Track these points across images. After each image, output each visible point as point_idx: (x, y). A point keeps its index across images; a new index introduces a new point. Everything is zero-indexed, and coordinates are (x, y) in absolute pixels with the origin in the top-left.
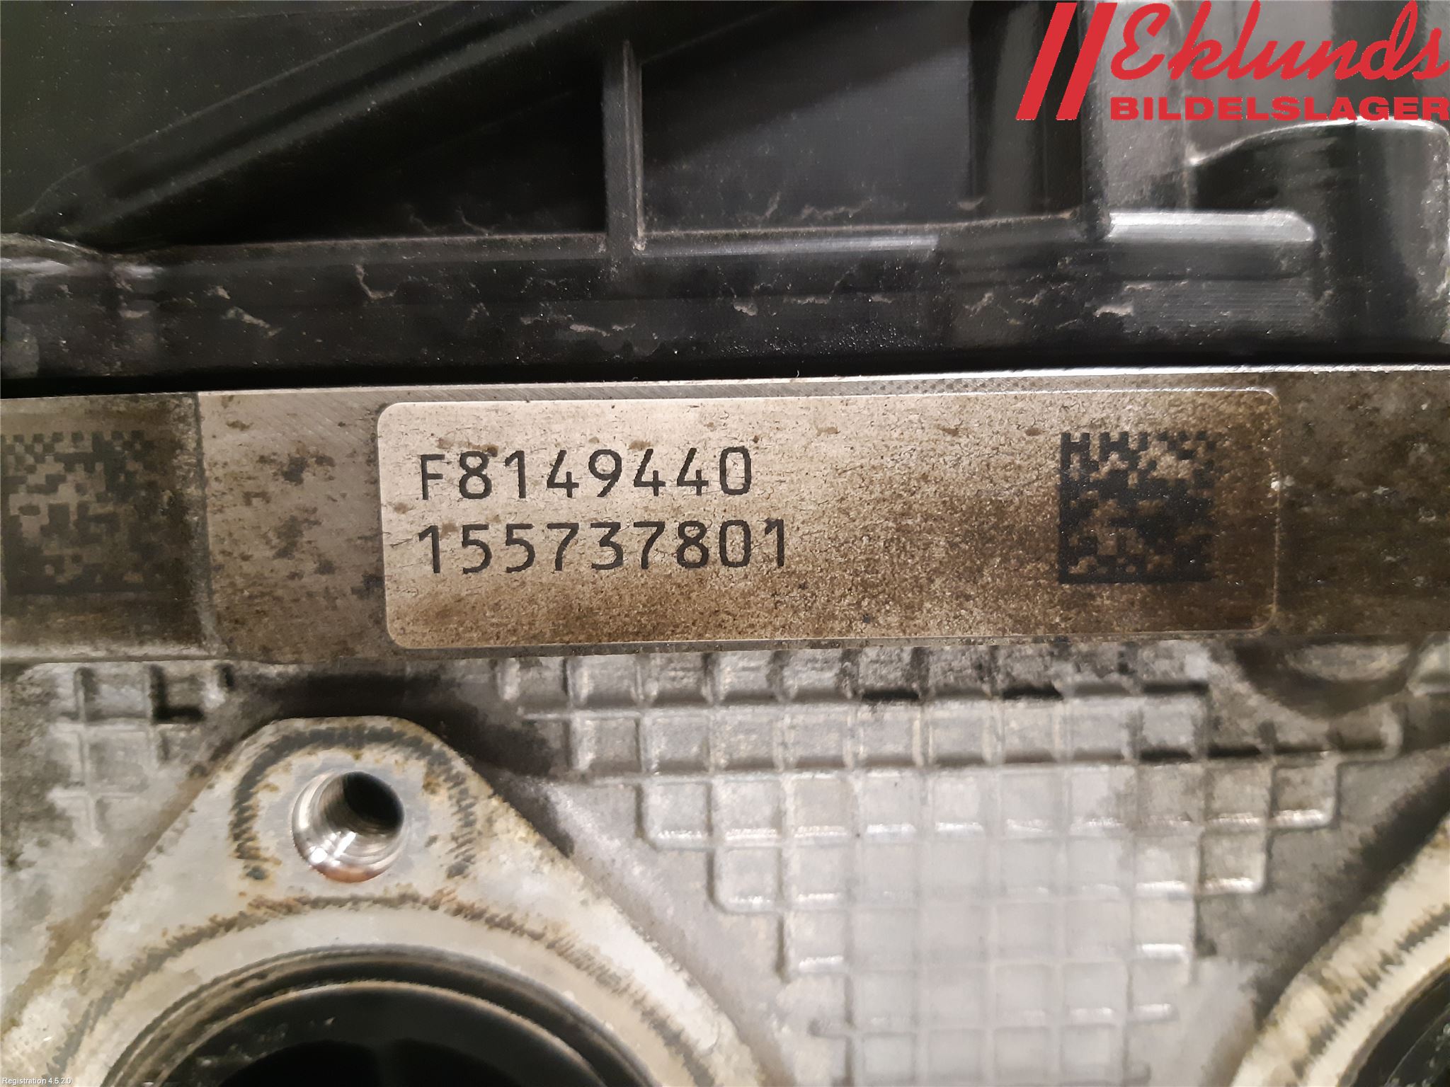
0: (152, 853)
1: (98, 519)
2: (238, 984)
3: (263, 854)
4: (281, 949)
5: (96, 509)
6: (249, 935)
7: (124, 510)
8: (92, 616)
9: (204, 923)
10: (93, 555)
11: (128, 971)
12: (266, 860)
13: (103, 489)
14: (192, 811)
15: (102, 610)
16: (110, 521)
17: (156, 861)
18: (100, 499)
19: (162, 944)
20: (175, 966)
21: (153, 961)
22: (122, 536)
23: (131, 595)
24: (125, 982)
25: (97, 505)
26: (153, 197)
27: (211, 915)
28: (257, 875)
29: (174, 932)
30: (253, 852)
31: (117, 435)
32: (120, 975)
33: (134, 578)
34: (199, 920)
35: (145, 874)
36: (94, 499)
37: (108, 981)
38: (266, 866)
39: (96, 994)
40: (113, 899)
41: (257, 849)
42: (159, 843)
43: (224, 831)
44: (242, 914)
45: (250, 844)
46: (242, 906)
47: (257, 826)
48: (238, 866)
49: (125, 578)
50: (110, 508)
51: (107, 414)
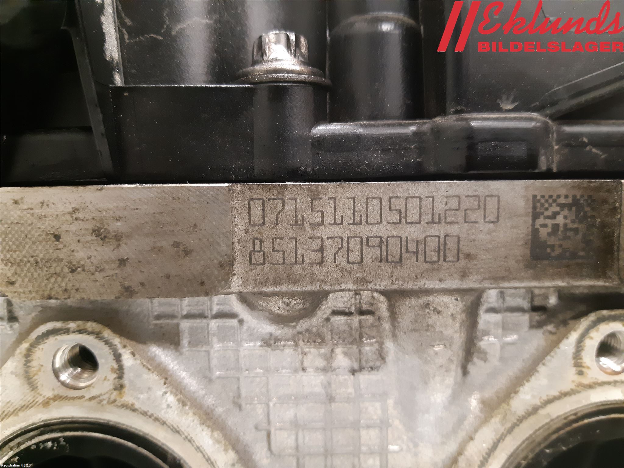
0: (541, 365)
1: (571, 230)
2: (565, 418)
3: (584, 365)
4: (585, 403)
5: (571, 226)
6: (574, 398)
7: (581, 227)
8: (563, 269)
9: (556, 394)
10: (568, 244)
11: (523, 415)
12: (583, 367)
13: (574, 218)
14: (559, 348)
15: (568, 266)
16: (576, 231)
17: (542, 369)
18: (573, 222)
19: (538, 402)
20: (542, 412)
21: (535, 410)
22: (579, 236)
23: (580, 261)
24: (521, 420)
25: (571, 224)
26: (583, 99)
27: (559, 390)
28: (581, 373)
29: (545, 398)
30: (579, 364)
31: (582, 196)
32: (519, 417)
33: (582, 254)
34: (555, 393)
35: (537, 374)
36: (570, 222)
37: (514, 420)
38: (584, 370)
39: (509, 425)
40: (522, 385)
41: (582, 363)
42: (544, 361)
43: (570, 356)
44: (572, 390)
45: (579, 361)
46: (573, 386)
47: (583, 354)
48: (573, 370)
49: (578, 254)
50: (575, 226)
51: (579, 187)
